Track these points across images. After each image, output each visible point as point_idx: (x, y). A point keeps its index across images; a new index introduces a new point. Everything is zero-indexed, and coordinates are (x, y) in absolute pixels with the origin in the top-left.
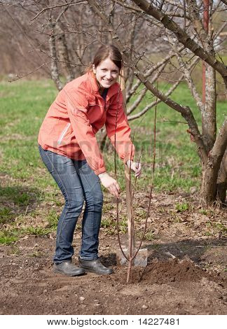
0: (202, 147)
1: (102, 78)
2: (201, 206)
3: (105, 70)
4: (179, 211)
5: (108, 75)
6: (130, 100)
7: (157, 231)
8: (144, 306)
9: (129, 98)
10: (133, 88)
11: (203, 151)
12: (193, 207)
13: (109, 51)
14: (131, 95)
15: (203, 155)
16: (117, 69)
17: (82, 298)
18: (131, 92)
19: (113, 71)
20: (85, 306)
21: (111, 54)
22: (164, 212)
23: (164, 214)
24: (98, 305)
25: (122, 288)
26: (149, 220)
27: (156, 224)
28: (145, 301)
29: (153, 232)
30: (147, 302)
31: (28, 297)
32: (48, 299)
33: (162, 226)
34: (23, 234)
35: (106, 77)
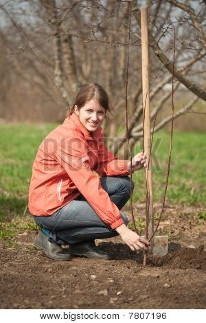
1: (87, 120)
3: (90, 111)
4: (201, 218)
5: (94, 116)
7: (177, 232)
8: (166, 285)
13: (94, 91)
16: (104, 110)
17: (93, 277)
19: (99, 112)
20: (97, 282)
21: (97, 94)
22: (184, 217)
23: (184, 219)
24: (112, 281)
25: (139, 271)
26: (167, 222)
27: (176, 226)
28: (168, 279)
29: (172, 233)
30: (170, 280)
31: (29, 275)
32: (53, 278)
33: (183, 228)
34: (22, 230)
35: (92, 119)
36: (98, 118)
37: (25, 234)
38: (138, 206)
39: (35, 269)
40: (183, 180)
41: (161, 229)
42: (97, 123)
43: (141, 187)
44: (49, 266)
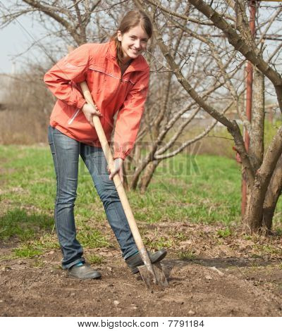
0: (248, 167)
1: (130, 47)
2: (245, 232)
4: (221, 237)
6: (166, 136)
7: (198, 252)
8: (190, 312)
9: (165, 134)
10: (169, 123)
11: (249, 172)
12: (236, 233)
14: (167, 130)
15: (249, 176)
17: (116, 302)
18: (168, 127)
20: (120, 309)
22: (204, 236)
23: (204, 238)
24: (135, 308)
25: (163, 296)
26: (189, 242)
27: (197, 245)
28: (192, 306)
29: (194, 252)
30: (194, 307)
31: (52, 299)
32: (76, 302)
33: (203, 247)
34: (49, 249)
35: (135, 46)
36: (141, 46)
37: (52, 252)
38: (160, 224)
39: (57, 293)
40: (201, 199)
41: (182, 249)
42: (139, 50)
43: (163, 206)
44: (72, 289)
